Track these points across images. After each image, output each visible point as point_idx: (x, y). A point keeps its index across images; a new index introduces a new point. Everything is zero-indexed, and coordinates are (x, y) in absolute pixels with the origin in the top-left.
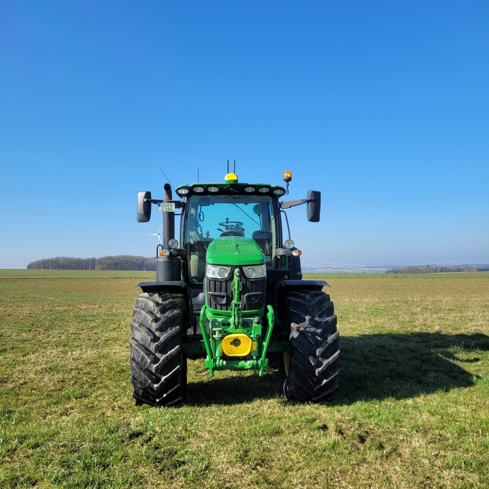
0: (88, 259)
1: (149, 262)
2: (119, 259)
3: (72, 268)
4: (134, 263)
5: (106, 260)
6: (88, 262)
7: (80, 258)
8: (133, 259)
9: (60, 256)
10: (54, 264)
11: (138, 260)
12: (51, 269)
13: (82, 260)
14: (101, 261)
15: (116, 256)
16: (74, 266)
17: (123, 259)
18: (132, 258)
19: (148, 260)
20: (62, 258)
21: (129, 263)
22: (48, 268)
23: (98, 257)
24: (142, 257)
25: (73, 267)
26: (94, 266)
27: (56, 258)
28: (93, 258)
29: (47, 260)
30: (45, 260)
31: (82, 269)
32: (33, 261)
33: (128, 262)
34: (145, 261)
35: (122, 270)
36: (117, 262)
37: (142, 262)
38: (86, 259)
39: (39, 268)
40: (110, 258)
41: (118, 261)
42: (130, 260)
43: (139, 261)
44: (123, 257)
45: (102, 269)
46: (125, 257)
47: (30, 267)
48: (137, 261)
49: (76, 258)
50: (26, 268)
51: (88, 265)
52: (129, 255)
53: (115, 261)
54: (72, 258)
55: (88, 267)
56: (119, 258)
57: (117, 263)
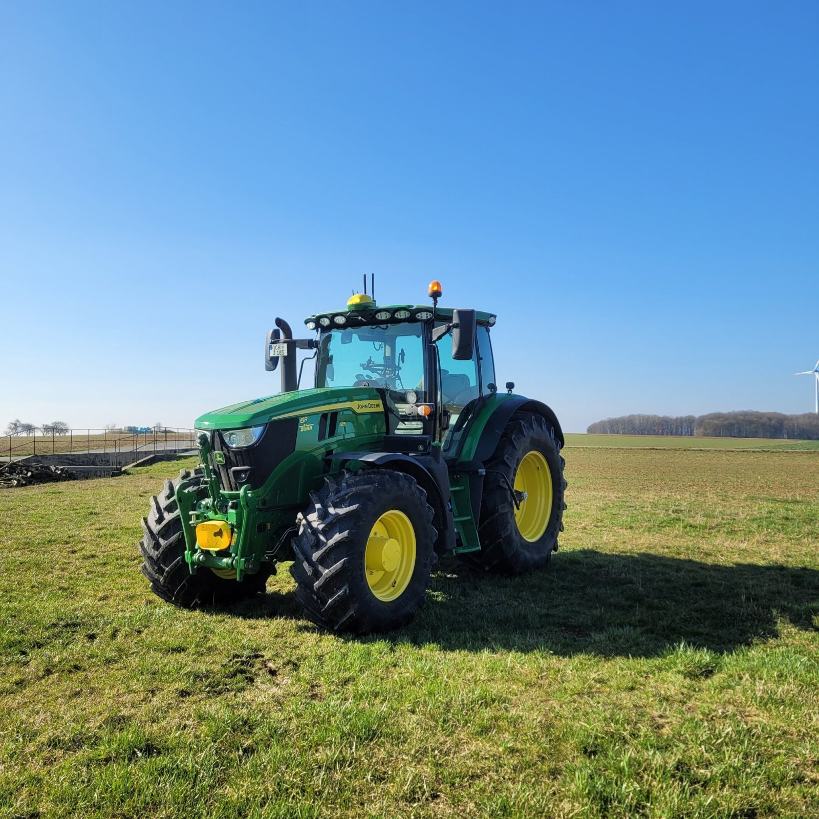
0: (681, 419)
1: (794, 424)
2: (735, 419)
3: (656, 433)
4: (764, 424)
5: (710, 419)
6: (681, 423)
7: (668, 416)
8: (761, 418)
9: (636, 413)
10: (627, 426)
11: (770, 419)
12: (623, 433)
13: (671, 419)
14: (702, 421)
15: (729, 413)
16: (659, 429)
17: (741, 417)
18: (760, 416)
19: (792, 419)
20: (639, 416)
21: (753, 426)
22: (618, 433)
23: (697, 415)
24: (780, 414)
25: (657, 431)
26: (692, 431)
27: (630, 416)
28: (689, 416)
29: (615, 419)
30: (612, 420)
31: (671, 434)
32: (595, 422)
33: (751, 422)
34: (786, 422)
35: (740, 436)
36: (730, 423)
37: (778, 423)
38: (677, 418)
39: (605, 432)
40: (718, 416)
41: (734, 421)
42: (755, 419)
43: (773, 422)
44: (741, 415)
45: (706, 435)
46: (745, 414)
47: (592, 430)
48: (768, 421)
49: (661, 416)
50: (586, 433)
51: (682, 427)
52: (754, 410)
53: (727, 421)
54: (655, 416)
55: (682, 432)
56: (735, 416)
57: (732, 425)
